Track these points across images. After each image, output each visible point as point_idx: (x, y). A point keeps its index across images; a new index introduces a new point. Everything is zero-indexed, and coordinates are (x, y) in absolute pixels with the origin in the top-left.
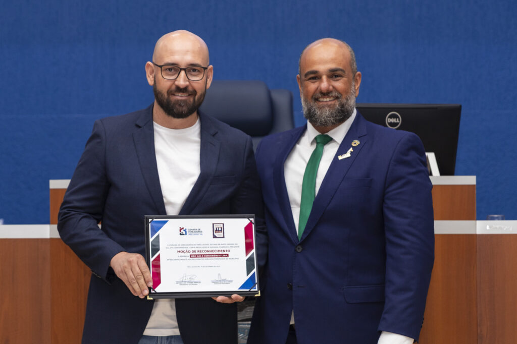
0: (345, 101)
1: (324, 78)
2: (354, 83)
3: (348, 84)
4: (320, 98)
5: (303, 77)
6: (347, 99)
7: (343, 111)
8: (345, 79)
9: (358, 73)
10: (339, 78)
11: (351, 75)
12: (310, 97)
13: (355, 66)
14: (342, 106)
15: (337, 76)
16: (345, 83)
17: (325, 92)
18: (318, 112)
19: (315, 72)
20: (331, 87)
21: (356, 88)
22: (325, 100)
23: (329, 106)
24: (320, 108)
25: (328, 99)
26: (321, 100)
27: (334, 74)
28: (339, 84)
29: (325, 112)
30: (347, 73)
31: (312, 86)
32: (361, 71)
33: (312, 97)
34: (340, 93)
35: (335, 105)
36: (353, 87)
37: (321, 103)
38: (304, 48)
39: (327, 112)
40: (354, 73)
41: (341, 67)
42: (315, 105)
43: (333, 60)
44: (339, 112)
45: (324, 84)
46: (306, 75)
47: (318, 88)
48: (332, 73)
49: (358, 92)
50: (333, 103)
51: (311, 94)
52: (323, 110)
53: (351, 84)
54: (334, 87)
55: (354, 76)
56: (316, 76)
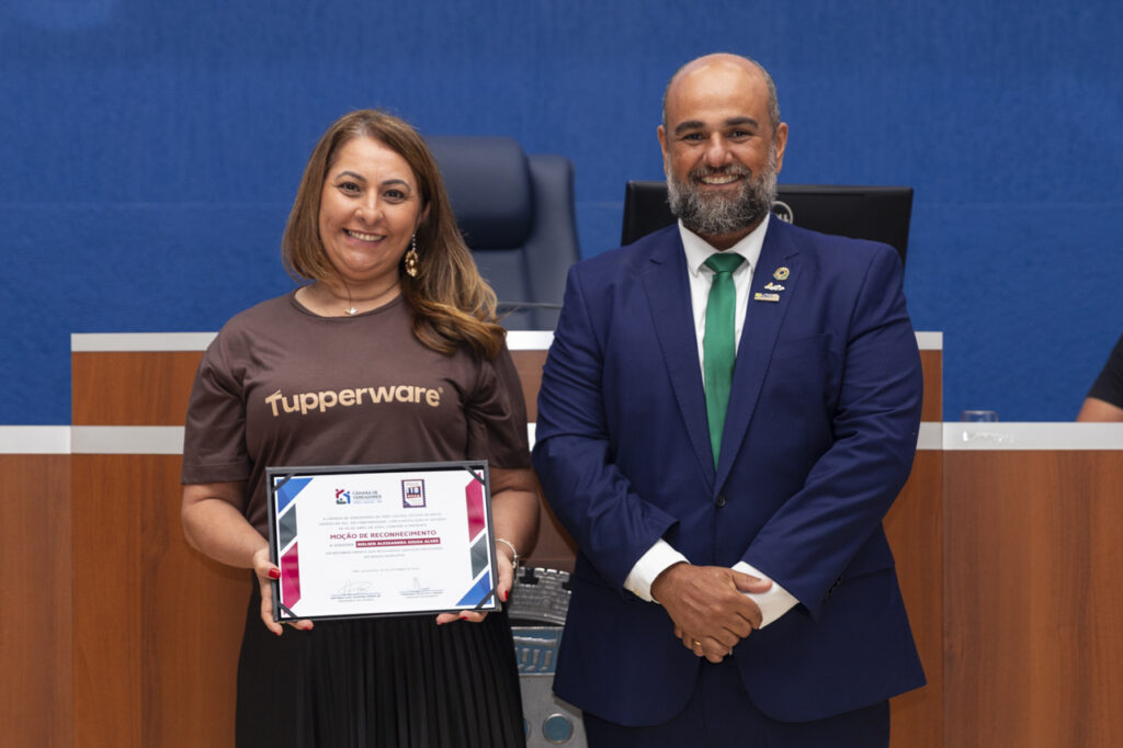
0: (757, 184)
1: (716, 137)
2: (773, 147)
3: (763, 149)
4: (705, 176)
5: (672, 133)
6: (762, 181)
7: (752, 205)
8: (757, 139)
9: (783, 124)
10: (746, 137)
11: (769, 130)
12: (684, 175)
13: (777, 112)
14: (751, 193)
15: (741, 133)
16: (757, 147)
17: (718, 166)
18: (702, 206)
19: (698, 125)
20: (729, 157)
21: (778, 155)
22: (716, 181)
23: (725, 194)
24: (707, 198)
25: (722, 180)
26: (708, 180)
27: (735, 130)
28: (745, 150)
29: (717, 210)
30: (760, 126)
31: (691, 153)
32: (787, 122)
33: (690, 174)
34: (747, 168)
35: (736, 192)
36: (771, 156)
37: (708, 188)
38: (675, 71)
39: (720, 206)
40: (775, 125)
41: (749, 116)
42: (695, 192)
43: (734, 102)
44: (744, 207)
45: (716, 150)
46: (679, 129)
47: (701, 158)
48: (732, 127)
49: (780, 164)
50: (732, 187)
51: (687, 169)
52: (713, 202)
53: (767, 149)
54: (734, 155)
55: (775, 132)
56: (698, 133)
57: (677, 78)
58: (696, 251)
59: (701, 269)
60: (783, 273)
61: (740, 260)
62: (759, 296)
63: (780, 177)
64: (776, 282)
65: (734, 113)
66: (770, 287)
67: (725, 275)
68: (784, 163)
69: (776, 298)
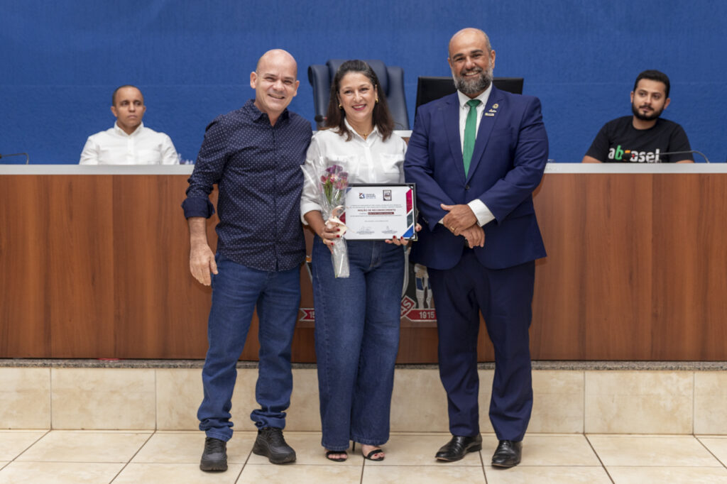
0: (486, 73)
1: (468, 58)
2: (490, 59)
3: (486, 59)
5: (452, 59)
6: (487, 71)
7: (484, 81)
8: (483, 57)
10: (479, 57)
11: (487, 53)
12: (458, 73)
13: (490, 46)
14: (484, 77)
15: (477, 56)
16: (484, 59)
17: (469, 68)
18: (466, 84)
19: (461, 55)
20: (474, 65)
21: (493, 62)
22: (470, 74)
23: (474, 78)
24: (468, 81)
25: (472, 74)
26: (467, 74)
27: (475, 55)
28: (479, 61)
29: (472, 83)
30: (484, 52)
31: (460, 65)
33: (460, 73)
34: (480, 67)
35: (478, 77)
36: (490, 63)
37: (468, 77)
38: (452, 36)
39: (473, 83)
40: (490, 51)
41: (479, 49)
42: (463, 79)
43: (473, 44)
44: (482, 82)
45: (469, 63)
46: (455, 57)
47: (463, 67)
48: (473, 53)
49: (494, 65)
50: (477, 75)
51: (459, 71)
52: (470, 82)
53: (488, 59)
54: (476, 64)
55: (490, 54)
56: (462, 58)
57: (452, 40)
58: (463, 99)
59: (465, 106)
60: (496, 106)
61: (479, 102)
62: (486, 114)
63: (494, 70)
64: (493, 109)
65: (473, 49)
66: (491, 111)
67: (473, 108)
68: (496, 64)
69: (493, 115)
